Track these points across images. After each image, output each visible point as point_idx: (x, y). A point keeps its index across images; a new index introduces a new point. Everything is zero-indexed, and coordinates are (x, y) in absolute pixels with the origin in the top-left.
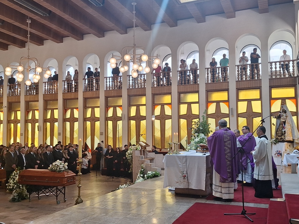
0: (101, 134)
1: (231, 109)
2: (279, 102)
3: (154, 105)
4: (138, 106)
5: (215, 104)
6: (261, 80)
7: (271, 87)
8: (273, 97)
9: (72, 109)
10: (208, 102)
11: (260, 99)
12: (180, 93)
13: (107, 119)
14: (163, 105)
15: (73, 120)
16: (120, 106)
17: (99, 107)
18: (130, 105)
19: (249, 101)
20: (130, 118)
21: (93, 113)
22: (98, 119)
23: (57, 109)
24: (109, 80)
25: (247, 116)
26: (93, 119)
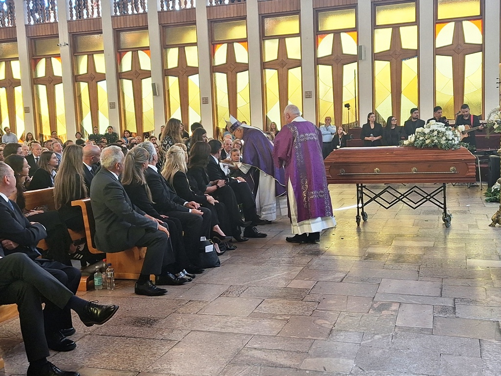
0: (112, 106)
3: (213, 44)
4: (182, 48)
9: (48, 58)
10: (318, 33)
11: (417, 23)
12: (262, 17)
13: (120, 76)
14: (230, 43)
15: (51, 81)
16: (146, 49)
17: (102, 52)
18: (165, 47)
20: (167, 73)
21: (91, 64)
22: (102, 77)
23: (17, 59)
26: (93, 78)
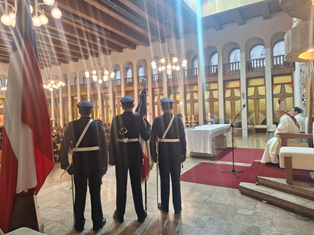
0: (150, 114)
1: (242, 93)
2: (279, 87)
3: (186, 93)
4: (175, 94)
5: (230, 90)
6: (265, 70)
7: (273, 76)
8: (274, 83)
10: (225, 89)
11: (264, 85)
13: (154, 104)
14: (192, 93)
16: (162, 95)
17: (148, 96)
18: (169, 94)
19: (256, 87)
22: (148, 104)
24: (156, 76)
25: (254, 98)
